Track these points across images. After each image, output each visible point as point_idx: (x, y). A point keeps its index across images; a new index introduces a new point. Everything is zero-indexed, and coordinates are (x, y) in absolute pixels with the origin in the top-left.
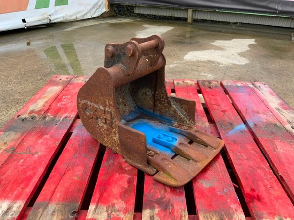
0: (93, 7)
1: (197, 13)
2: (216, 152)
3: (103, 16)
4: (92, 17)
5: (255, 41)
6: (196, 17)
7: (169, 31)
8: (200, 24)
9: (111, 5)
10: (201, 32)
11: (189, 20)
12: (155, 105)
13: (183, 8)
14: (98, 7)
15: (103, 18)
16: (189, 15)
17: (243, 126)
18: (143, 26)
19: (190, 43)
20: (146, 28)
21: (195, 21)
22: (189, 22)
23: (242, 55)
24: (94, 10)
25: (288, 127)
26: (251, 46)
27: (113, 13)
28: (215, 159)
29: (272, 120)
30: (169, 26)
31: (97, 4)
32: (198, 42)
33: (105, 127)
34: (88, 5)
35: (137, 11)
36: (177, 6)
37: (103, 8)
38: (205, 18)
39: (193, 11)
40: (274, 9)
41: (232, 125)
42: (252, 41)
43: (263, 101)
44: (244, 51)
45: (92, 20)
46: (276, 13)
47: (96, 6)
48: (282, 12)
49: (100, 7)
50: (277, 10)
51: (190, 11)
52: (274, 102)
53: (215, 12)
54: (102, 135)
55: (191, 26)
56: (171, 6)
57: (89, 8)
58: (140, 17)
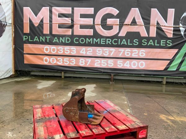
0: (6, 72)
1: (66, 73)
2: (103, 117)
3: (11, 77)
4: (5, 77)
5: (96, 85)
6: (66, 76)
7: (54, 83)
8: (67, 79)
9: (16, 71)
10: (70, 82)
11: (63, 77)
12: (81, 108)
13: (59, 71)
14: (8, 72)
15: (11, 78)
16: (63, 75)
17: (106, 111)
18: (39, 81)
19: (68, 88)
20: (41, 82)
21: (65, 77)
22: (63, 78)
23: (93, 92)
24: (6, 74)
25: (117, 110)
26: (95, 87)
27: (17, 75)
28: (103, 119)
29: (113, 109)
30: (53, 80)
31: (8, 70)
32: (71, 87)
33: (73, 114)
34: (3, 71)
35: (32, 73)
36: (56, 71)
37: (11, 73)
38: (71, 76)
39: (64, 73)
40: (101, 71)
41: (103, 112)
42: (94, 85)
43: (109, 105)
44: (93, 90)
45: (4, 79)
46: (101, 73)
47: (7, 72)
48: (104, 72)
49: (9, 72)
50: (102, 71)
51: (63, 73)
52: (112, 105)
53: (75, 73)
54: (72, 117)
55: (63, 80)
56: (52, 71)
57: (3, 73)
58: (34, 76)
